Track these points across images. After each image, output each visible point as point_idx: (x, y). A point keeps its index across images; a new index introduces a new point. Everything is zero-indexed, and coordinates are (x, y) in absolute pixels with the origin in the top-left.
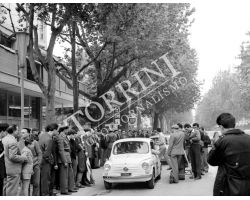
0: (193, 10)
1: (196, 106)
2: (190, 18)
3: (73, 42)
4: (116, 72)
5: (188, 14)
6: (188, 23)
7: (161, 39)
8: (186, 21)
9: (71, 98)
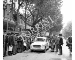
0: (62, 2)
1: (62, 30)
2: (61, 4)
3: (26, 9)
6: (61, 6)
8: (60, 5)
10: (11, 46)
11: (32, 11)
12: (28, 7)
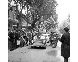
0: (58, 4)
1: (57, 28)
2: (57, 6)
3: (27, 10)
4: (38, 18)
5: (56, 5)
7: (49, 11)
9: (26, 24)
10: (19, 41)
11: (32, 11)
12: (29, 8)
